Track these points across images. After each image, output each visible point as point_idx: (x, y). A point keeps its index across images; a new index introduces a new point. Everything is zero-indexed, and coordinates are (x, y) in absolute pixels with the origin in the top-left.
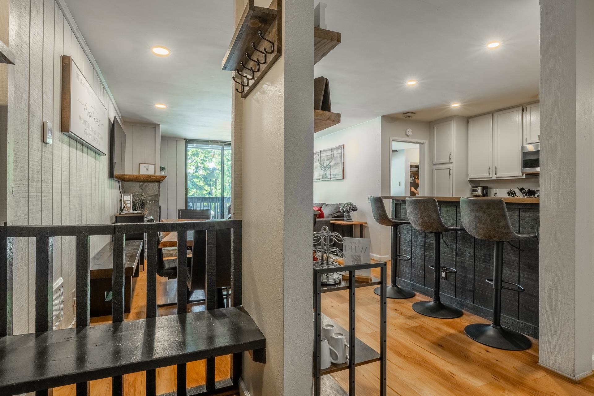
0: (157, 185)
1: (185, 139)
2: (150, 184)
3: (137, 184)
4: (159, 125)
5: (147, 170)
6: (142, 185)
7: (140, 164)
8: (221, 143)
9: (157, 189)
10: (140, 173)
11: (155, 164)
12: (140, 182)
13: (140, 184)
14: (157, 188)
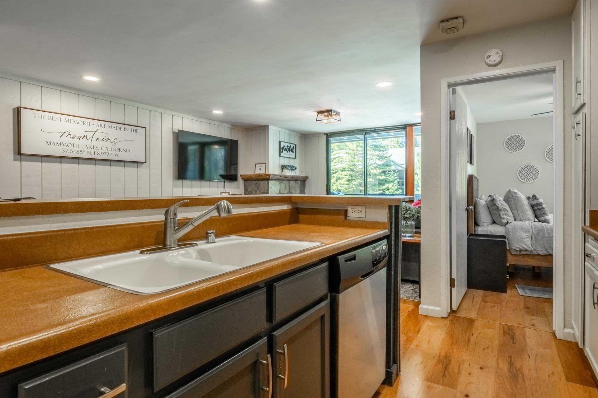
0: (266, 183)
1: (325, 134)
2: (262, 182)
3: (253, 182)
4: (268, 126)
5: (260, 169)
6: (257, 183)
7: (256, 164)
8: (362, 132)
9: (267, 187)
10: (256, 173)
11: (266, 164)
12: (255, 180)
13: (256, 183)
14: (267, 185)
